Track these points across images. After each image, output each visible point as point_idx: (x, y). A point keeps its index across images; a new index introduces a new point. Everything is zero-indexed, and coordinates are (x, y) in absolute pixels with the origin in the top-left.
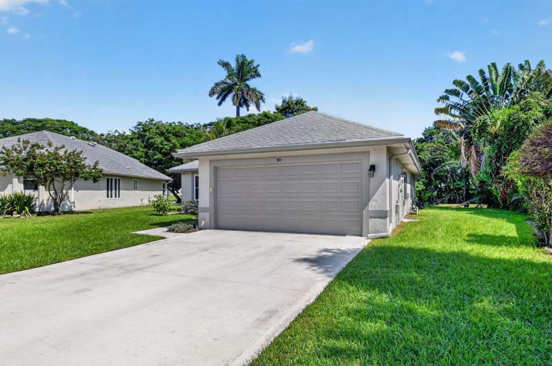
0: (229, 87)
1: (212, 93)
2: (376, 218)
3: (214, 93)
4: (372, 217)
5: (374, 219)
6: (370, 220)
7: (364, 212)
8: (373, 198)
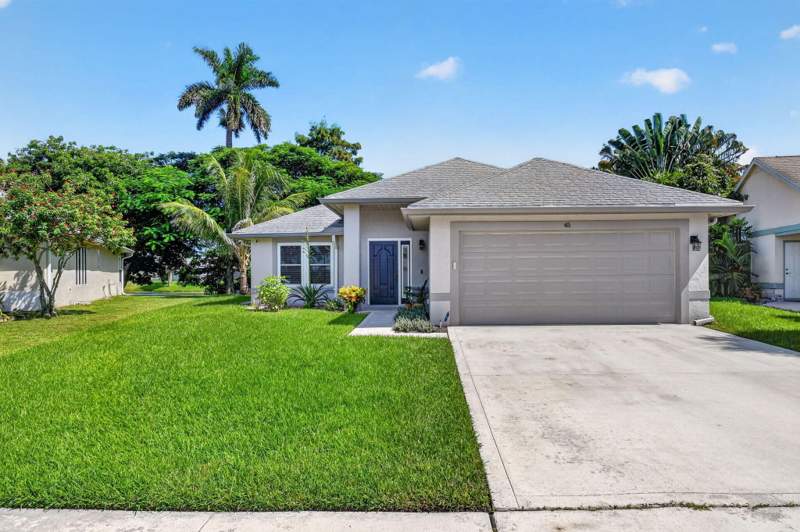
0: (214, 96)
1: (184, 103)
2: (696, 300)
3: (188, 104)
4: (691, 300)
5: (694, 302)
6: (690, 303)
7: (683, 294)
8: (694, 277)
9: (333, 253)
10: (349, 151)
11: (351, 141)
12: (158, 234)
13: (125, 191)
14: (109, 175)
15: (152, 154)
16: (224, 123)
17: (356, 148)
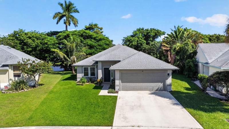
0: (62, 15)
7: (166, 85)
9: (96, 69)
10: (99, 30)
11: (100, 27)
12: (49, 56)
13: (40, 44)
14: (36, 40)
15: (46, 32)
16: (65, 23)
17: (101, 29)
